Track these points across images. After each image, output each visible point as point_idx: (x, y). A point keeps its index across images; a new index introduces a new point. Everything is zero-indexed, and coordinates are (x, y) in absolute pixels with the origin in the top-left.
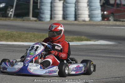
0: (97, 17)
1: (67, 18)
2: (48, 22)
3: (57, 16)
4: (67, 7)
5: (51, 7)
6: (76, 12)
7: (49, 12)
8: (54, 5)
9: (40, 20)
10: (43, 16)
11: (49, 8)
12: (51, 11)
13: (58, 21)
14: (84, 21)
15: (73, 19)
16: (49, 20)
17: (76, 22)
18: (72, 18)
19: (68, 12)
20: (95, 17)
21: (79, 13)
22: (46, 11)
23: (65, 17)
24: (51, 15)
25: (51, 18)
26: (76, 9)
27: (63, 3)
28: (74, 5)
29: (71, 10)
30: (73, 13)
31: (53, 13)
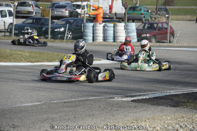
0: (133, 39)
1: (107, 39)
2: (90, 43)
3: (98, 38)
4: (106, 30)
5: (93, 30)
6: (114, 35)
8: (96, 29)
10: (86, 38)
11: (91, 31)
12: (93, 33)
13: (99, 42)
15: (112, 40)
16: (91, 41)
17: (114, 43)
19: (108, 35)
21: (118, 35)
22: (88, 34)
23: (105, 39)
24: (93, 37)
25: (93, 40)
26: (114, 32)
27: (104, 27)
28: (113, 28)
29: (110, 33)
30: (112, 35)
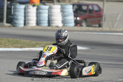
0: (70, 23)
1: (40, 23)
2: (22, 28)
4: (40, 13)
5: (25, 13)
6: (49, 18)
7: (23, 18)
8: (27, 11)
9: (14, 26)
10: (17, 22)
11: (23, 14)
12: (25, 17)
13: (32, 27)
14: (57, 27)
16: (22, 25)
17: (49, 28)
18: (45, 24)
19: (42, 18)
20: (68, 23)
21: (53, 19)
22: (19, 17)
24: (25, 21)
25: (25, 24)
26: (49, 15)
28: (47, 11)
29: (45, 16)
30: (47, 19)
31: (26, 19)
